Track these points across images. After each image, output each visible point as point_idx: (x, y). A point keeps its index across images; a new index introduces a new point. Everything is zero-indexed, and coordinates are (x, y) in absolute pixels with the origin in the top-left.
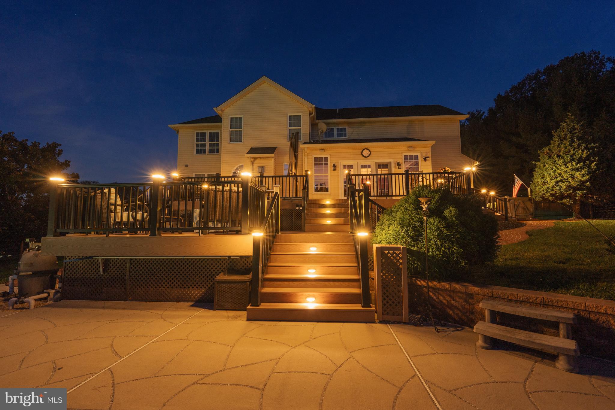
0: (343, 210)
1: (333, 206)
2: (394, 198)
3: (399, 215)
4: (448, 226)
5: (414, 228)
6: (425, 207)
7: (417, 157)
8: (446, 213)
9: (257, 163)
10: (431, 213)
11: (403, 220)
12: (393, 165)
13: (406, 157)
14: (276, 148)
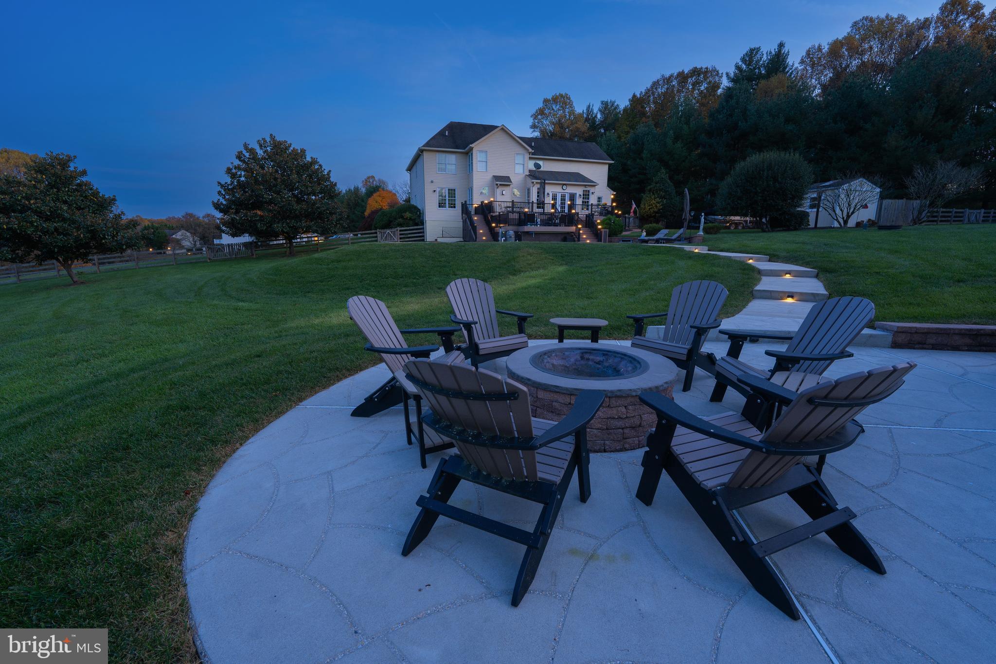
6: (612, 221)
7: (589, 191)
9: (501, 188)
12: (578, 195)
13: (584, 191)
14: (509, 177)
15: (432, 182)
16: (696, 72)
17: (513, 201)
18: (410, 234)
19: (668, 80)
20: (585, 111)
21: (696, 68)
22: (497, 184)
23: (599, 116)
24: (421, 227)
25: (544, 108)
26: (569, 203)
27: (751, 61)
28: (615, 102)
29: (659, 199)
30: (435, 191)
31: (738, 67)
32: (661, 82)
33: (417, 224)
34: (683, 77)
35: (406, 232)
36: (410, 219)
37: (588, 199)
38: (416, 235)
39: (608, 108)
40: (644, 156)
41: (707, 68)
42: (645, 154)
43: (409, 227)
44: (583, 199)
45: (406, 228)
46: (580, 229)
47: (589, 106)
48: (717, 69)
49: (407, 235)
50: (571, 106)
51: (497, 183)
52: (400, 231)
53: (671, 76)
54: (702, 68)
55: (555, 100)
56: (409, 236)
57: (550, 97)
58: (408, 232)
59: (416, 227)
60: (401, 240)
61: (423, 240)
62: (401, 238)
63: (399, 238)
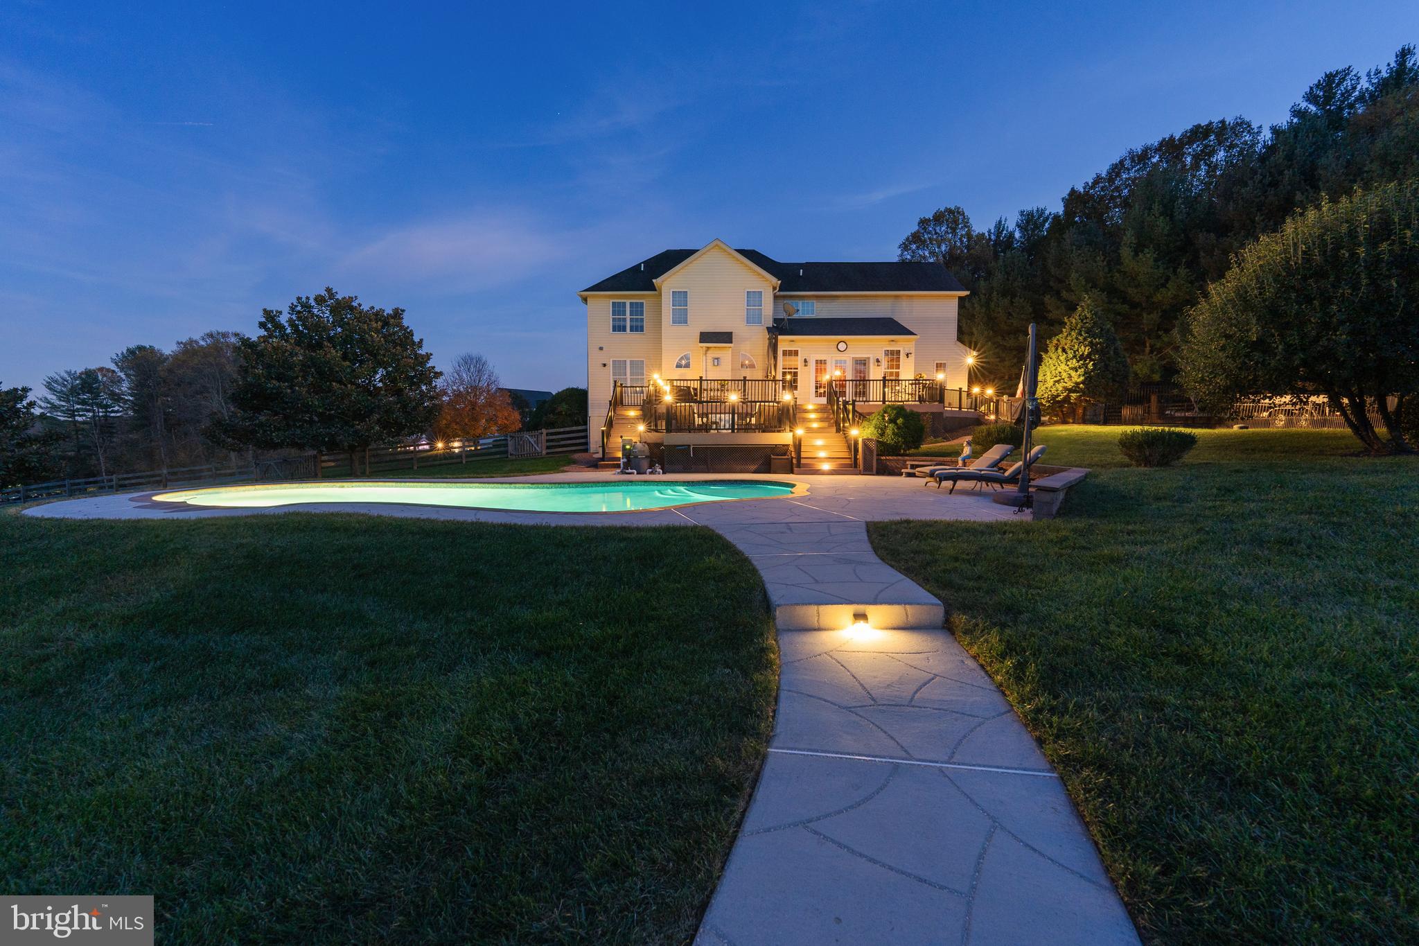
0: (825, 415)
1: (816, 411)
2: (871, 403)
3: (874, 422)
4: (898, 428)
5: (881, 429)
6: (887, 418)
7: (898, 352)
8: (898, 421)
9: (711, 354)
10: (891, 421)
11: (876, 425)
12: (872, 361)
13: (887, 352)
14: (730, 334)
15: (601, 349)
16: (1199, 133)
18: (563, 439)
21: (1199, 126)
22: (702, 347)
23: (1017, 235)
24: (583, 427)
25: (920, 232)
27: (1329, 97)
29: (1078, 361)
30: (605, 365)
31: (1297, 112)
32: (1127, 163)
33: (577, 424)
34: (1171, 148)
35: (557, 437)
36: (566, 415)
37: (898, 367)
38: (574, 441)
39: (1030, 221)
41: (1223, 122)
43: (565, 427)
44: (887, 368)
45: (558, 430)
46: (800, 438)
48: (1247, 119)
49: (559, 441)
50: (966, 224)
51: (704, 344)
52: (549, 434)
54: (1211, 123)
55: (938, 218)
56: (562, 443)
57: (930, 216)
58: (561, 436)
59: (574, 428)
60: (549, 451)
61: (586, 450)
62: (548, 448)
63: (544, 447)
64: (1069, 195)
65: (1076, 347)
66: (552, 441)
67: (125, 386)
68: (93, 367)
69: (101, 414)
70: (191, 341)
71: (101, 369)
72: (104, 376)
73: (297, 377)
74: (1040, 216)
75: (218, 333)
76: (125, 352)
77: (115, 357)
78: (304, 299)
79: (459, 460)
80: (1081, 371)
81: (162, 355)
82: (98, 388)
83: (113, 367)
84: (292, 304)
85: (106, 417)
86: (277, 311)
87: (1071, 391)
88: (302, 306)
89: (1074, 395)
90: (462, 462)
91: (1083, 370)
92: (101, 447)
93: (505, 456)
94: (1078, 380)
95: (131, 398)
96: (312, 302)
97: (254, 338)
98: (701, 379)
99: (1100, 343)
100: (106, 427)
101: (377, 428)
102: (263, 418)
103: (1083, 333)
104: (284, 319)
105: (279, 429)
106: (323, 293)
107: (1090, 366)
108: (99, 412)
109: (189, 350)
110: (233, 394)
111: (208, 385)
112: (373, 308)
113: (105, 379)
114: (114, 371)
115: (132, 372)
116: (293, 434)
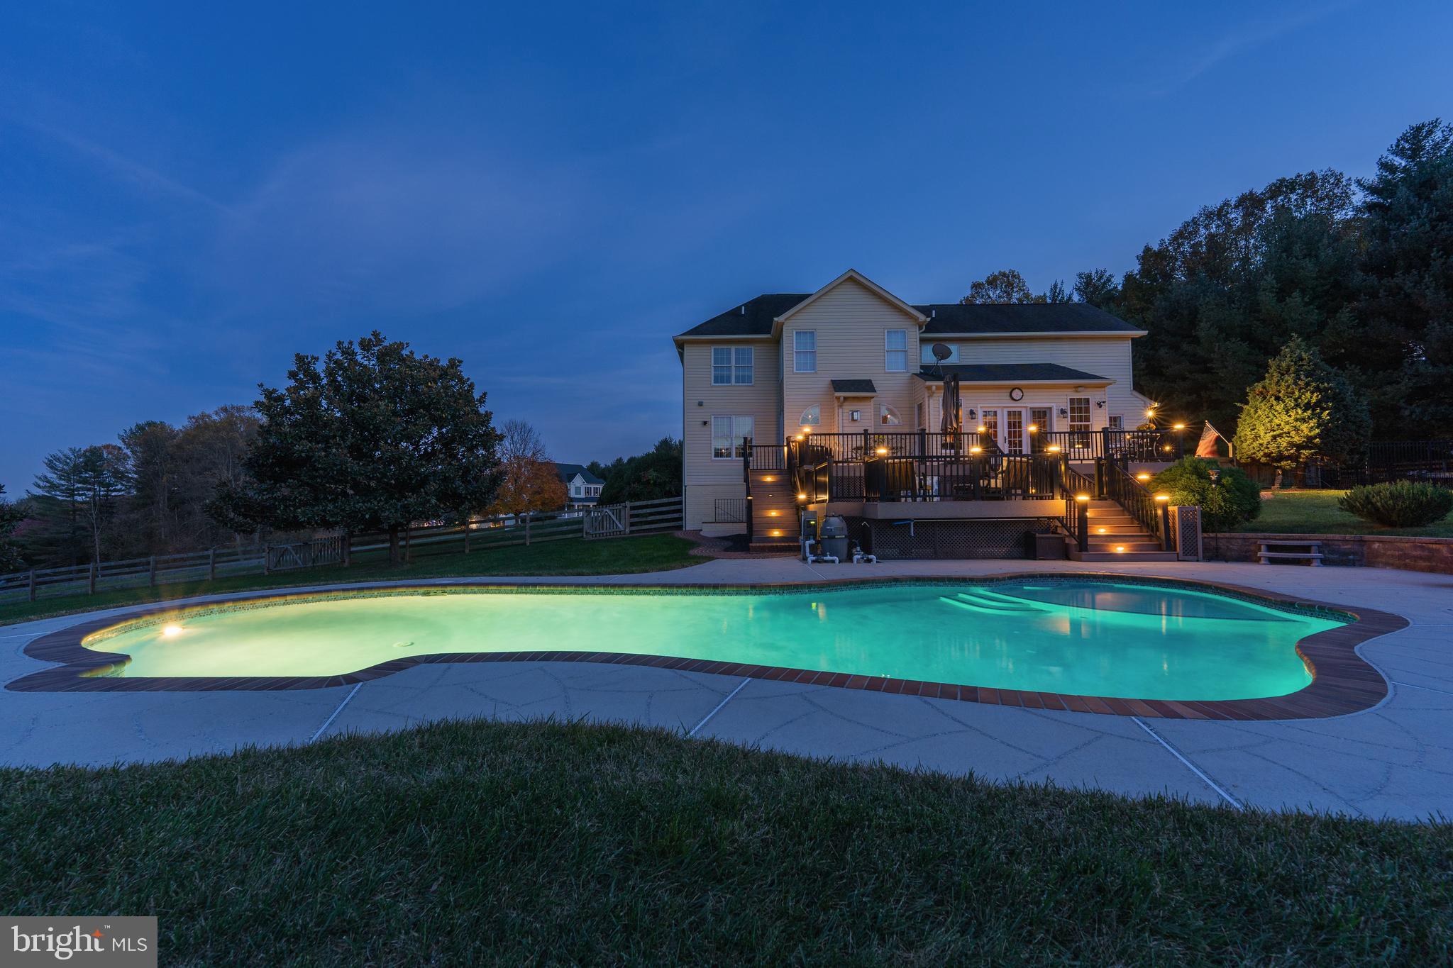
6: (1214, 477)
7: (1087, 401)
9: (848, 406)
12: (1055, 412)
13: (1072, 401)
14: (870, 381)
15: (700, 404)
16: (1283, 186)
17: (866, 431)
18: (651, 514)
19: (1221, 213)
20: (1048, 294)
22: (838, 398)
23: (1075, 297)
24: (677, 499)
25: (973, 296)
26: (1033, 428)
28: (1105, 271)
29: (1304, 411)
30: (705, 423)
31: (1385, 166)
32: (1201, 220)
33: (669, 494)
34: (1252, 202)
35: (644, 511)
36: (655, 484)
37: (1088, 419)
38: (669, 516)
39: (1091, 283)
40: (1201, 334)
42: (1204, 329)
43: (653, 499)
44: (1073, 419)
45: (645, 503)
46: (1084, 508)
47: (1055, 286)
48: (1336, 174)
49: (646, 517)
50: (1022, 287)
51: (837, 394)
52: (633, 508)
53: (1226, 204)
54: (1297, 177)
56: (651, 518)
57: (983, 280)
58: (648, 511)
59: (665, 500)
60: (634, 528)
61: (680, 528)
62: (632, 524)
63: (628, 524)
64: (1144, 252)
65: (1297, 393)
66: (637, 516)
67: (130, 464)
68: (98, 444)
69: (102, 493)
70: (203, 416)
71: (107, 447)
72: (109, 453)
73: (334, 437)
74: (1101, 277)
75: (233, 408)
76: (133, 428)
77: (122, 433)
78: (346, 344)
79: (521, 541)
80: (1312, 423)
81: (172, 431)
82: (101, 466)
83: (120, 444)
84: (330, 352)
85: (107, 496)
86: (313, 358)
87: (1299, 447)
88: (343, 353)
89: (1306, 452)
90: (525, 544)
91: (1315, 421)
92: (98, 528)
93: (579, 535)
94: (1312, 434)
95: (135, 476)
96: (357, 348)
97: (282, 391)
98: (866, 433)
99: (1330, 388)
100: (106, 507)
101: (434, 501)
102: (285, 491)
103: (1302, 377)
104: (320, 367)
105: (305, 505)
106: (369, 336)
107: (1325, 415)
108: (100, 491)
109: (202, 425)
110: (250, 459)
111: (217, 461)
112: (426, 357)
113: (110, 456)
114: (120, 448)
115: (139, 449)
116: (324, 511)
